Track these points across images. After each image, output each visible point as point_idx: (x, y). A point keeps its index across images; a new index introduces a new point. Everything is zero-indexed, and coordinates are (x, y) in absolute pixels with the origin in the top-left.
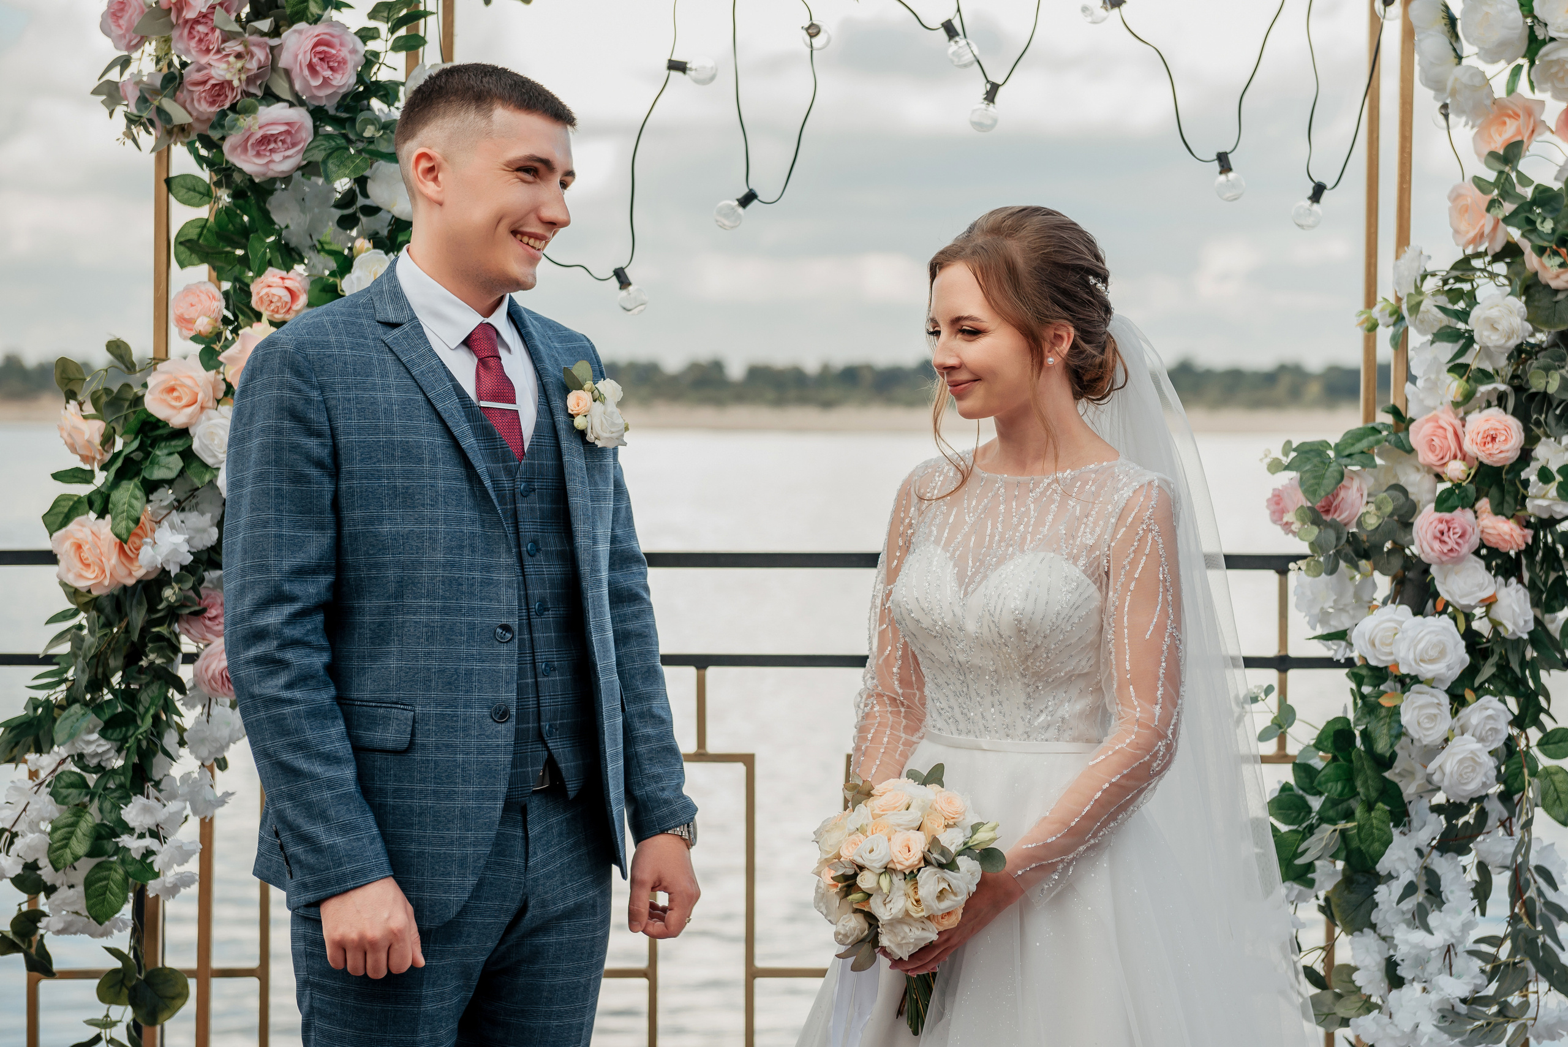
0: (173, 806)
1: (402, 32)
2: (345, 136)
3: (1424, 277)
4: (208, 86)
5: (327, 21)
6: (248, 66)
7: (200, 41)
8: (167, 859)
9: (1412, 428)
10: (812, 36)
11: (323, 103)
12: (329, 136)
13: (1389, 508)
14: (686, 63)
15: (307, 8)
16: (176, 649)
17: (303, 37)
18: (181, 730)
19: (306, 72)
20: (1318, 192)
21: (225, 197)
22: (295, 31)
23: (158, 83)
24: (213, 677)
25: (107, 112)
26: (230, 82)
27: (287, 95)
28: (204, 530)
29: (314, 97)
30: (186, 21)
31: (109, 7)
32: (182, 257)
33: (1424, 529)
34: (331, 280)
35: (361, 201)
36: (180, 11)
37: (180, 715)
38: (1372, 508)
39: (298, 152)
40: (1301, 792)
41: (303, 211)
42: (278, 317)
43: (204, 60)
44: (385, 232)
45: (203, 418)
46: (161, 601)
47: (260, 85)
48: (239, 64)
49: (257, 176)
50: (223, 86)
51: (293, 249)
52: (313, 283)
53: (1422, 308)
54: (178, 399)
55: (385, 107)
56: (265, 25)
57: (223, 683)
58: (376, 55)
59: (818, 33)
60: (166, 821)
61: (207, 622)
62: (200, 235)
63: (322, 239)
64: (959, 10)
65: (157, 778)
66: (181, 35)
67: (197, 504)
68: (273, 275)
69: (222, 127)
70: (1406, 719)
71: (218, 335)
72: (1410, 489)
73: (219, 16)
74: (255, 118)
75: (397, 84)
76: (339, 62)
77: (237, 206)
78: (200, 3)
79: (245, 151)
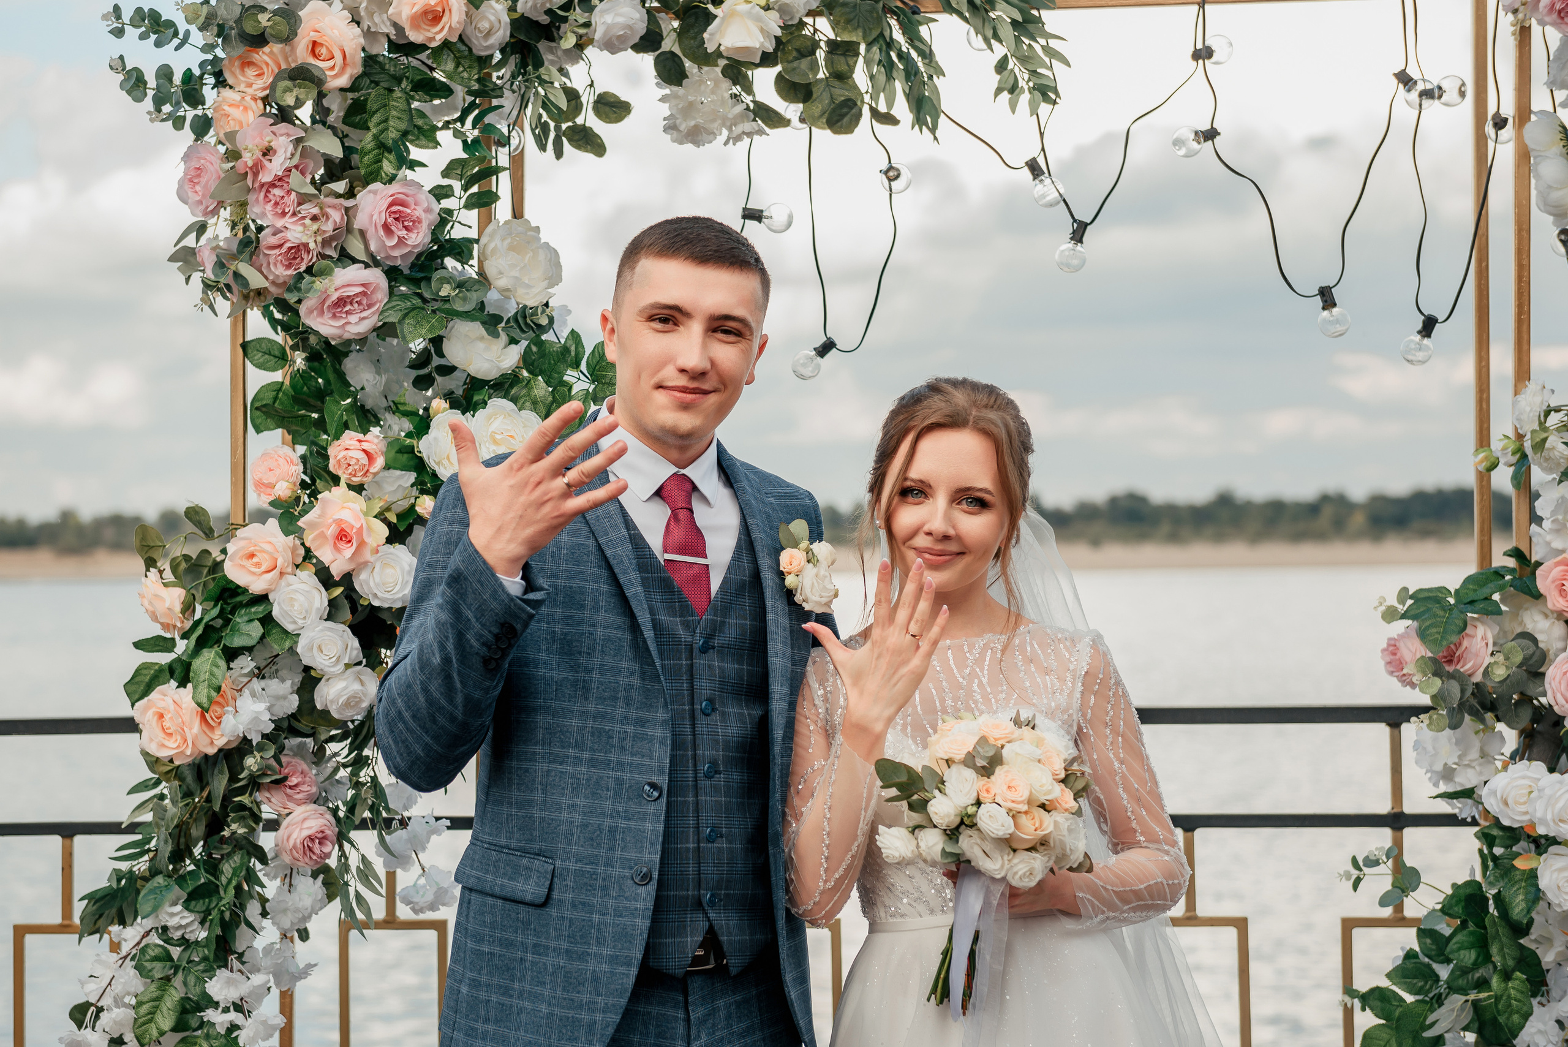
0: (257, 979)
1: (475, 189)
2: (420, 296)
3: (1547, 413)
4: (284, 249)
5: (401, 180)
6: (324, 228)
7: (276, 204)
8: (251, 1035)
9: (1539, 572)
10: (890, 180)
11: (399, 262)
12: (404, 297)
13: (1518, 658)
14: (762, 211)
15: (381, 168)
16: (257, 819)
17: (378, 197)
18: (264, 901)
19: (381, 232)
20: (1429, 326)
21: (299, 360)
22: (370, 192)
23: (234, 247)
24: (295, 847)
25: (183, 278)
26: (306, 245)
27: (363, 257)
28: (285, 698)
29: (389, 257)
30: (262, 185)
31: (186, 174)
32: (258, 421)
33: (1557, 679)
34: (408, 441)
35: (436, 361)
36: (256, 175)
37: (262, 886)
38: (1500, 658)
39: (374, 313)
40: (1427, 960)
41: (378, 373)
42: (356, 480)
43: (280, 223)
44: (460, 392)
45: (283, 583)
46: (243, 770)
47: (335, 247)
48: (315, 227)
49: (334, 339)
50: (300, 249)
51: (368, 411)
52: (390, 444)
53: (1548, 445)
54: (258, 565)
55: (459, 266)
56: (340, 186)
57: (305, 853)
58: (449, 212)
59: (897, 177)
60: (250, 994)
61: (288, 791)
62: (276, 398)
63: (397, 399)
64: (1043, 149)
65: (240, 951)
66: (257, 200)
67: (277, 671)
68: (350, 438)
69: (299, 290)
70: (1543, 883)
71: (298, 499)
72: (1539, 637)
73: (295, 178)
74: (331, 281)
75: (470, 241)
76: (414, 222)
77: (312, 369)
78: (275, 167)
79: (321, 313)
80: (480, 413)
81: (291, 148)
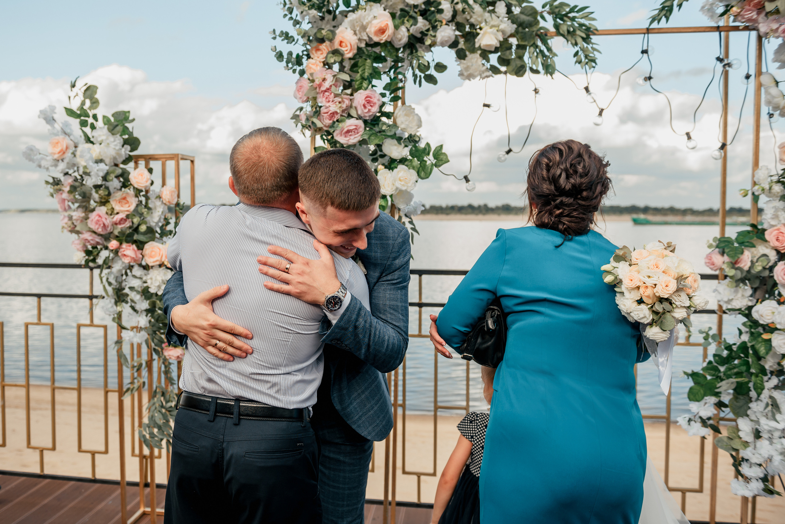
1: (393, 95)
2: (375, 130)
4: (329, 114)
5: (369, 90)
6: (343, 106)
7: (327, 98)
9: (766, 233)
10: (536, 93)
11: (368, 118)
12: (369, 130)
14: (489, 104)
15: (362, 85)
17: (361, 95)
19: (363, 107)
20: (723, 146)
22: (359, 93)
23: (312, 114)
25: (295, 125)
27: (356, 116)
29: (365, 116)
30: (322, 91)
31: (297, 88)
35: (379, 153)
36: (320, 88)
39: (359, 136)
40: (716, 364)
43: (328, 105)
44: (386, 164)
47: (346, 113)
48: (340, 105)
49: (345, 145)
50: (335, 113)
55: (388, 120)
56: (349, 91)
58: (385, 103)
66: (320, 96)
69: (334, 127)
73: (333, 88)
74: (345, 124)
75: (391, 112)
76: (373, 104)
78: (326, 85)
79: (341, 135)
80: (395, 170)
81: (332, 78)
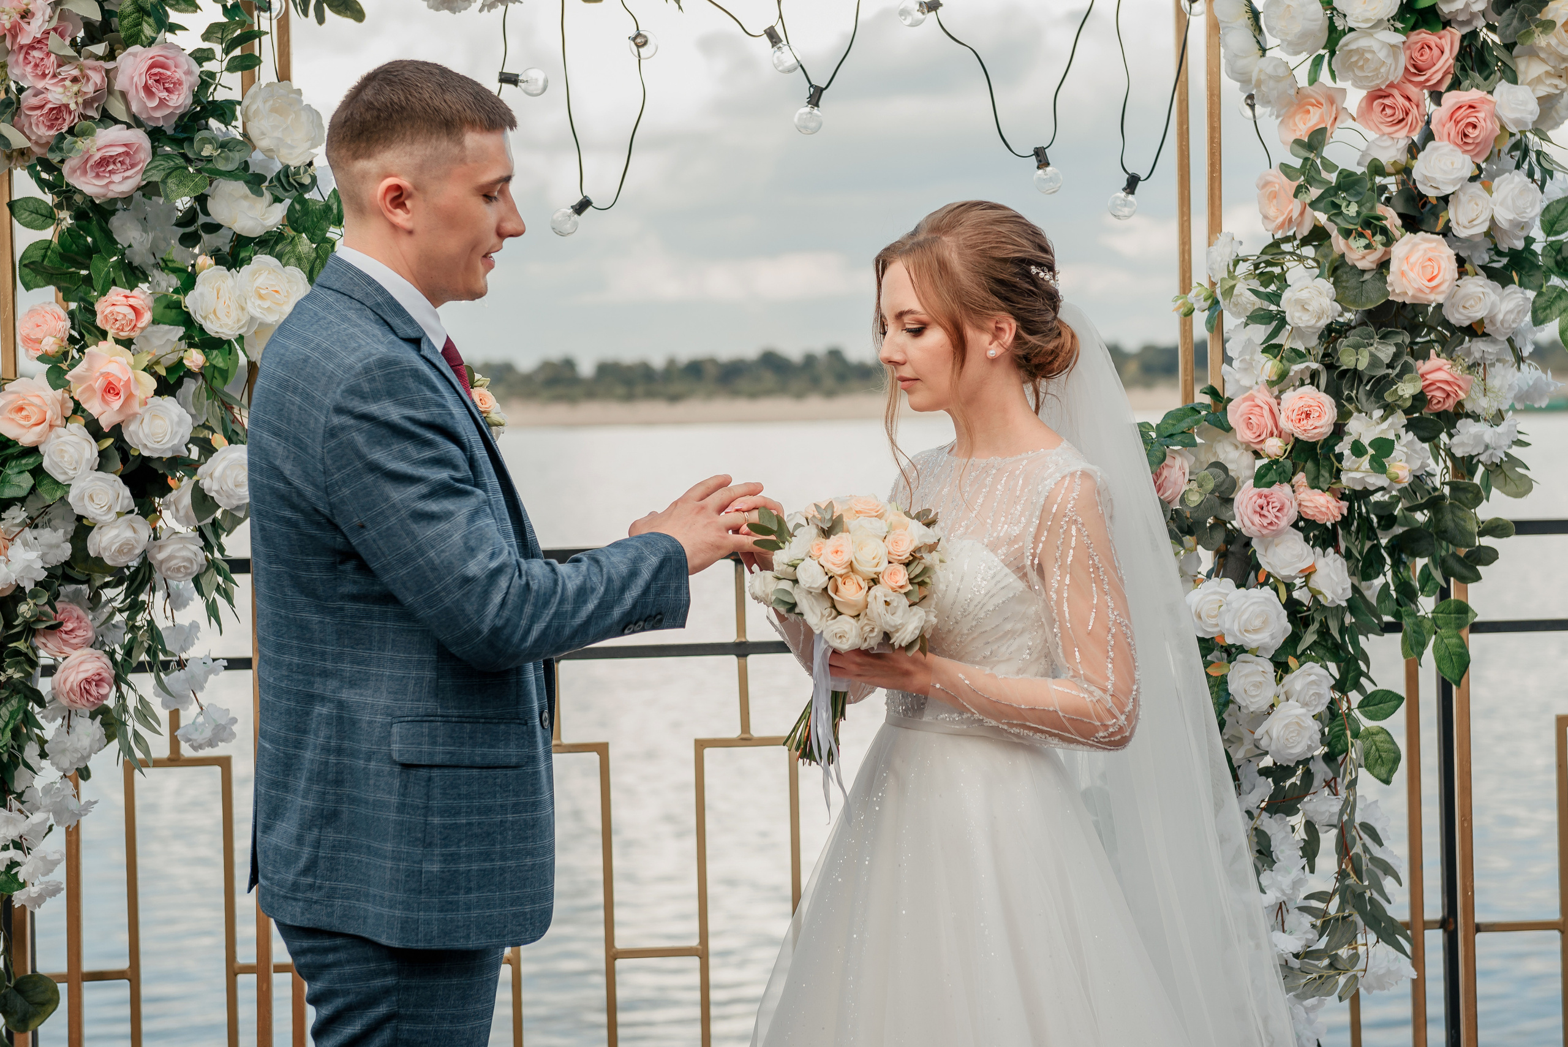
0: (37, 818)
1: (237, 52)
2: (184, 156)
3: (1236, 263)
4: (45, 110)
5: (161, 43)
6: (84, 89)
7: (36, 66)
8: (31, 870)
9: (1230, 407)
10: (638, 46)
11: (161, 123)
12: (168, 157)
13: (1210, 486)
14: (517, 75)
15: (141, 31)
16: (33, 664)
17: (138, 59)
18: (42, 742)
19: (142, 94)
20: (1133, 182)
21: (66, 219)
22: (129, 54)
24: (71, 689)
26: (67, 106)
27: (124, 118)
28: (58, 546)
29: (151, 118)
30: (21, 47)
32: (27, 279)
33: (1244, 504)
34: (175, 296)
35: (202, 219)
36: (14, 37)
37: (41, 728)
38: (1194, 485)
39: (137, 173)
41: (145, 231)
42: (124, 335)
43: (40, 85)
44: (226, 249)
45: (53, 435)
46: (17, 617)
47: (97, 108)
48: (75, 88)
49: (98, 198)
50: (59, 111)
51: (136, 268)
52: (157, 300)
53: (1236, 292)
54: (27, 418)
55: (222, 127)
56: (100, 49)
57: (81, 695)
58: (212, 75)
59: (645, 43)
60: (29, 832)
61: (64, 636)
62: (44, 256)
63: (166, 257)
64: (781, 17)
65: (19, 791)
66: (17, 61)
67: (50, 520)
68: (116, 294)
69: (61, 150)
70: (1231, 688)
71: (65, 354)
72: (1230, 466)
73: (54, 41)
74: (93, 141)
75: (231, 104)
76: (175, 84)
77: (80, 227)
78: (34, 29)
79: (85, 172)
80: (245, 269)
81: (49, 11)
